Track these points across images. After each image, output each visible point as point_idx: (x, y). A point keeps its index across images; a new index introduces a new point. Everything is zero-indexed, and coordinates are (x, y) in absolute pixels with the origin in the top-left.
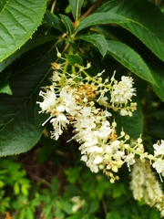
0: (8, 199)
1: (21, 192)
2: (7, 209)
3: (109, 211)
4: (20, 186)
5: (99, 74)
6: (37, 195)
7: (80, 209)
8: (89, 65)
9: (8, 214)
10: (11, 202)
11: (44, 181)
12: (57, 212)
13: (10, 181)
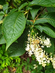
0: (14, 64)
1: (18, 62)
2: (14, 67)
3: (46, 70)
4: (18, 60)
5: (40, 37)
6: (23, 63)
7: (36, 68)
8: (38, 34)
9: (14, 68)
10: (15, 64)
11: (25, 59)
12: (29, 69)
13: (15, 58)
